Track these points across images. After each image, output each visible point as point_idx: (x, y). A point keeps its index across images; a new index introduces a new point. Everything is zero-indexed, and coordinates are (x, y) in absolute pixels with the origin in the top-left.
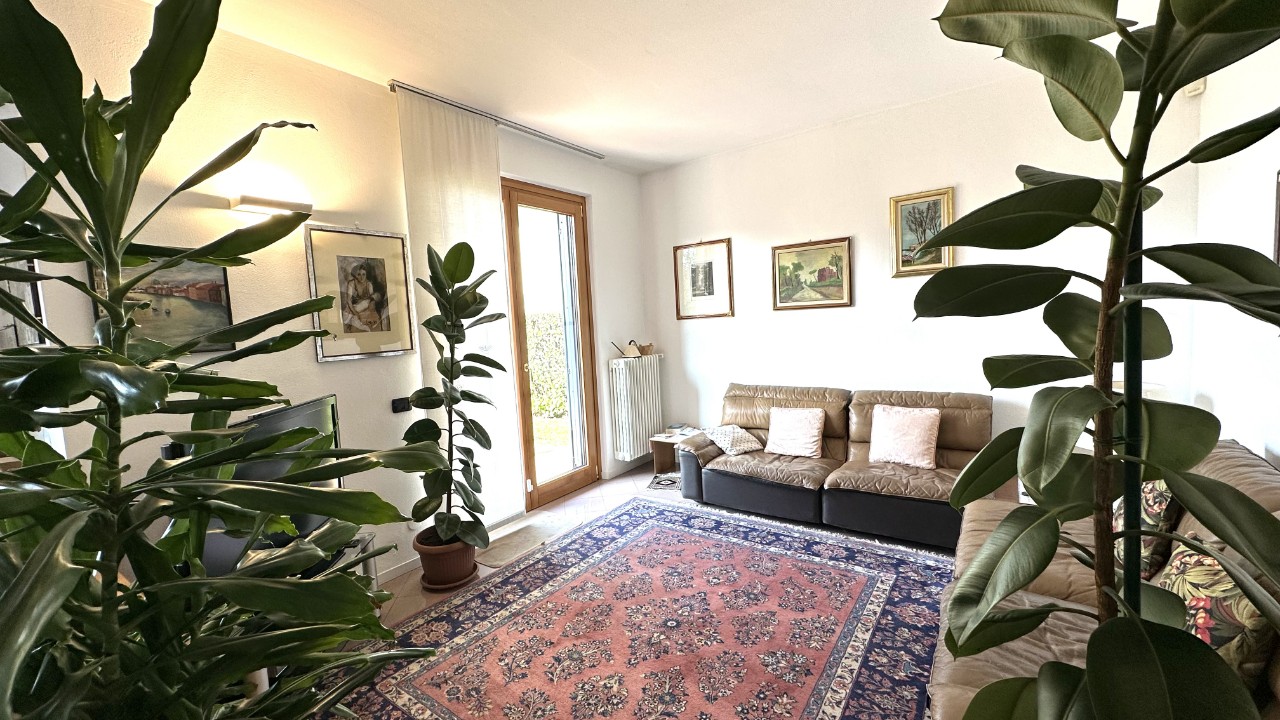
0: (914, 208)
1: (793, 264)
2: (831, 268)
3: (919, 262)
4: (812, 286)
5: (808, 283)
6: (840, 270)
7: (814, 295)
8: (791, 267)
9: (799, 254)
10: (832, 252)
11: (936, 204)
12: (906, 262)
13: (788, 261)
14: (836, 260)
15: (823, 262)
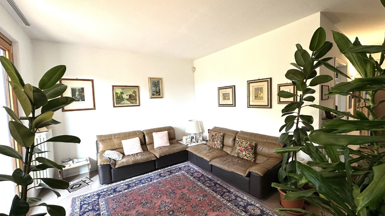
0: (154, 81)
1: (120, 92)
2: (133, 94)
3: (156, 95)
4: (127, 100)
5: (126, 98)
6: (136, 95)
7: (128, 102)
8: (120, 93)
9: (123, 89)
10: (133, 90)
11: (159, 81)
12: (153, 95)
13: (119, 91)
14: (135, 92)
15: (131, 93)
